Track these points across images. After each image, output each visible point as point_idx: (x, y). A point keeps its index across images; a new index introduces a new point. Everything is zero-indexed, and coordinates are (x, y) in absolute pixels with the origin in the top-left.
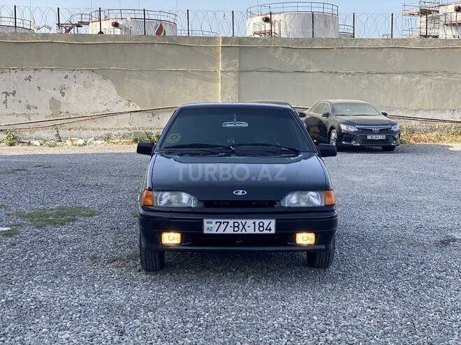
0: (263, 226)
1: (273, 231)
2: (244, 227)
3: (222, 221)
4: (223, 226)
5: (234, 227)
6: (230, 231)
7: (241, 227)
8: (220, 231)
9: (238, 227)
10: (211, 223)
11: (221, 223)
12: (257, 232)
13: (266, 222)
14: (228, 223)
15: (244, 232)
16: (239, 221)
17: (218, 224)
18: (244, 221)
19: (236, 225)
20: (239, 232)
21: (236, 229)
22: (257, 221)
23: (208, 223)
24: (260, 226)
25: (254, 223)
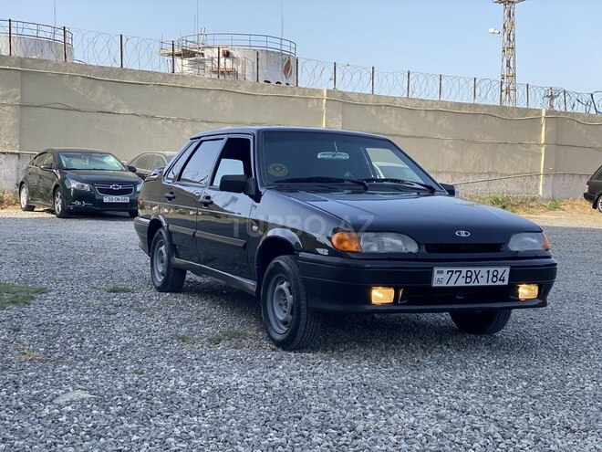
0: (496, 276)
1: (506, 283)
2: (477, 278)
3: (455, 270)
4: (455, 276)
5: (467, 277)
6: (461, 283)
7: (474, 277)
8: (451, 284)
9: (470, 277)
10: (442, 272)
11: (453, 272)
12: (490, 283)
13: (501, 270)
14: (461, 272)
15: (476, 284)
16: (472, 270)
17: (450, 273)
18: (477, 270)
19: (469, 274)
20: (471, 284)
21: (469, 280)
22: (492, 270)
23: (438, 272)
24: (494, 276)
25: (488, 271)
